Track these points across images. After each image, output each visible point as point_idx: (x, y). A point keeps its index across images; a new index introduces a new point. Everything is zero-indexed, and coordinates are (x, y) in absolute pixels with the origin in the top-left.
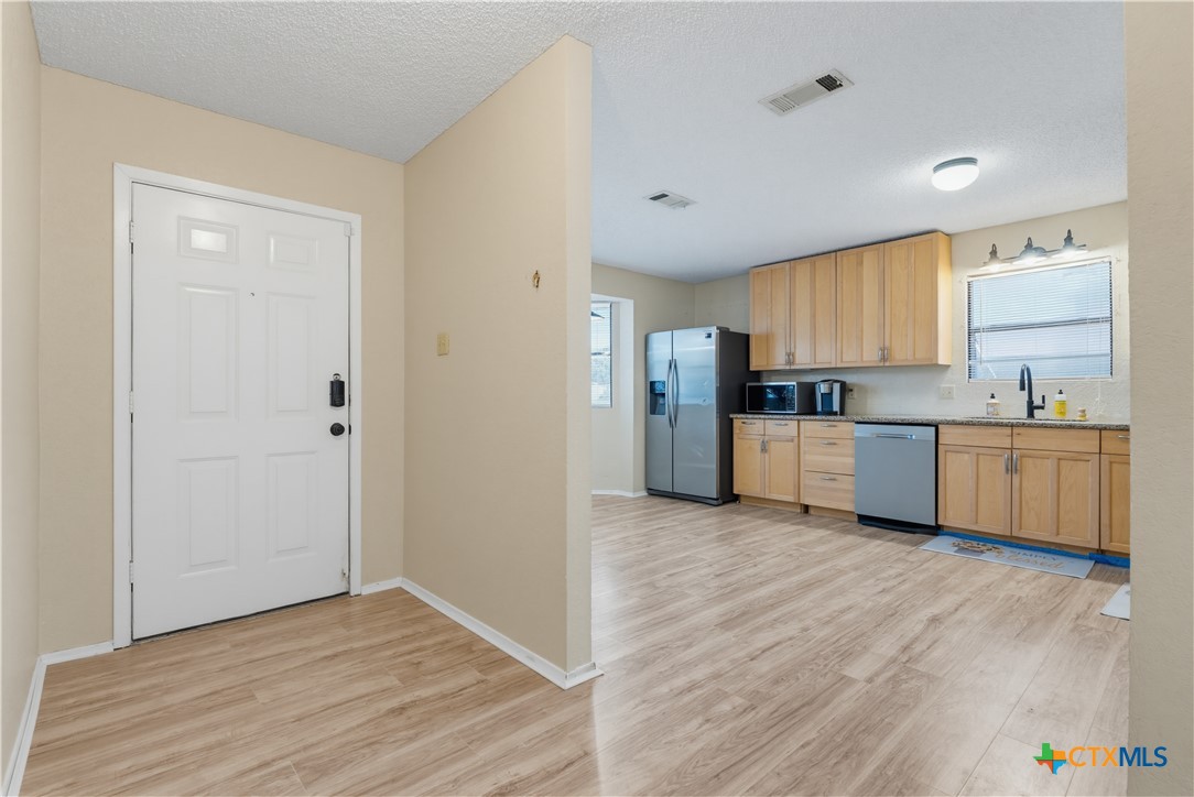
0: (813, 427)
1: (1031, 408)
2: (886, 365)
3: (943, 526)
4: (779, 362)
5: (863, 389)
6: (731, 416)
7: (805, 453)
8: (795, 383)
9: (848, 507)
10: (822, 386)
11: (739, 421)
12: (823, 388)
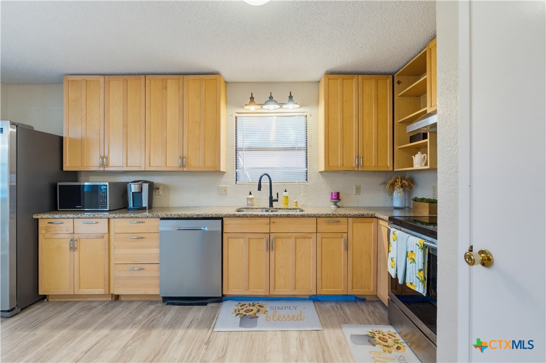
0: (123, 224)
1: (272, 201)
2: (184, 170)
3: (225, 295)
4: (94, 163)
5: (167, 188)
6: (35, 216)
7: (115, 248)
8: (107, 184)
9: (154, 291)
10: (133, 186)
11: (45, 220)
12: (134, 188)
